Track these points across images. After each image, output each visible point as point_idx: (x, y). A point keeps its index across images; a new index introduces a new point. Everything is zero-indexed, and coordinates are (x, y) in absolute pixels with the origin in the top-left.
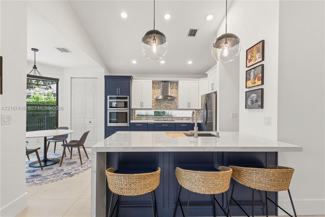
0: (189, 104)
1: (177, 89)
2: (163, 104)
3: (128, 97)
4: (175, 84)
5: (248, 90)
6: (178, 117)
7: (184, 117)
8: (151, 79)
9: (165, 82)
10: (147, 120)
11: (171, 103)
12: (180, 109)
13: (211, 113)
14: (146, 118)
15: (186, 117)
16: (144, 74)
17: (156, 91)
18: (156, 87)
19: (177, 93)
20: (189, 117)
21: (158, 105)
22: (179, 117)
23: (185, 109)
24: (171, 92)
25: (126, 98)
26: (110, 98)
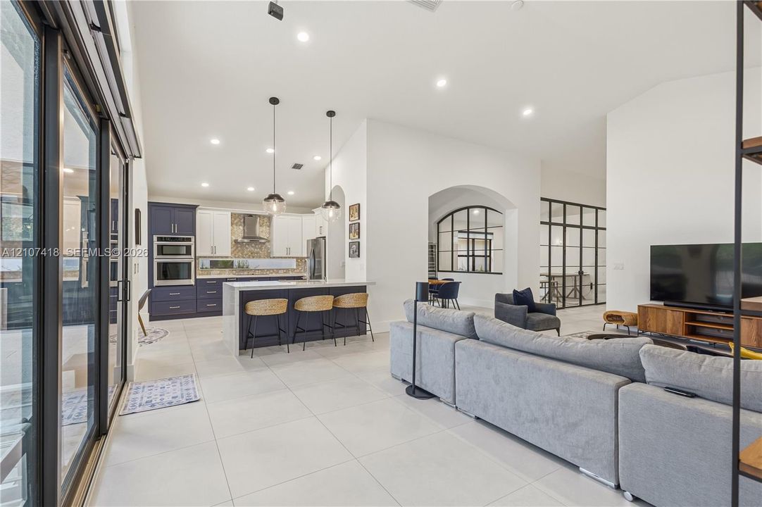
0: (288, 250)
1: (269, 226)
2: (247, 248)
3: (193, 238)
4: (266, 220)
5: (351, 241)
6: (270, 270)
7: (280, 269)
8: (228, 211)
9: (251, 216)
10: (219, 274)
11: (261, 248)
12: (274, 258)
13: (320, 262)
14: (218, 272)
15: (284, 269)
16: (217, 200)
17: (235, 229)
18: (235, 222)
19: (270, 233)
20: (288, 269)
21: (239, 251)
22: (273, 270)
23: (281, 258)
24: (261, 231)
25: (189, 240)
26: (160, 239)
